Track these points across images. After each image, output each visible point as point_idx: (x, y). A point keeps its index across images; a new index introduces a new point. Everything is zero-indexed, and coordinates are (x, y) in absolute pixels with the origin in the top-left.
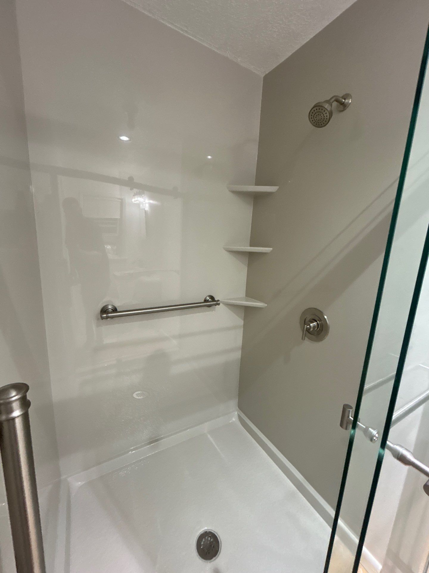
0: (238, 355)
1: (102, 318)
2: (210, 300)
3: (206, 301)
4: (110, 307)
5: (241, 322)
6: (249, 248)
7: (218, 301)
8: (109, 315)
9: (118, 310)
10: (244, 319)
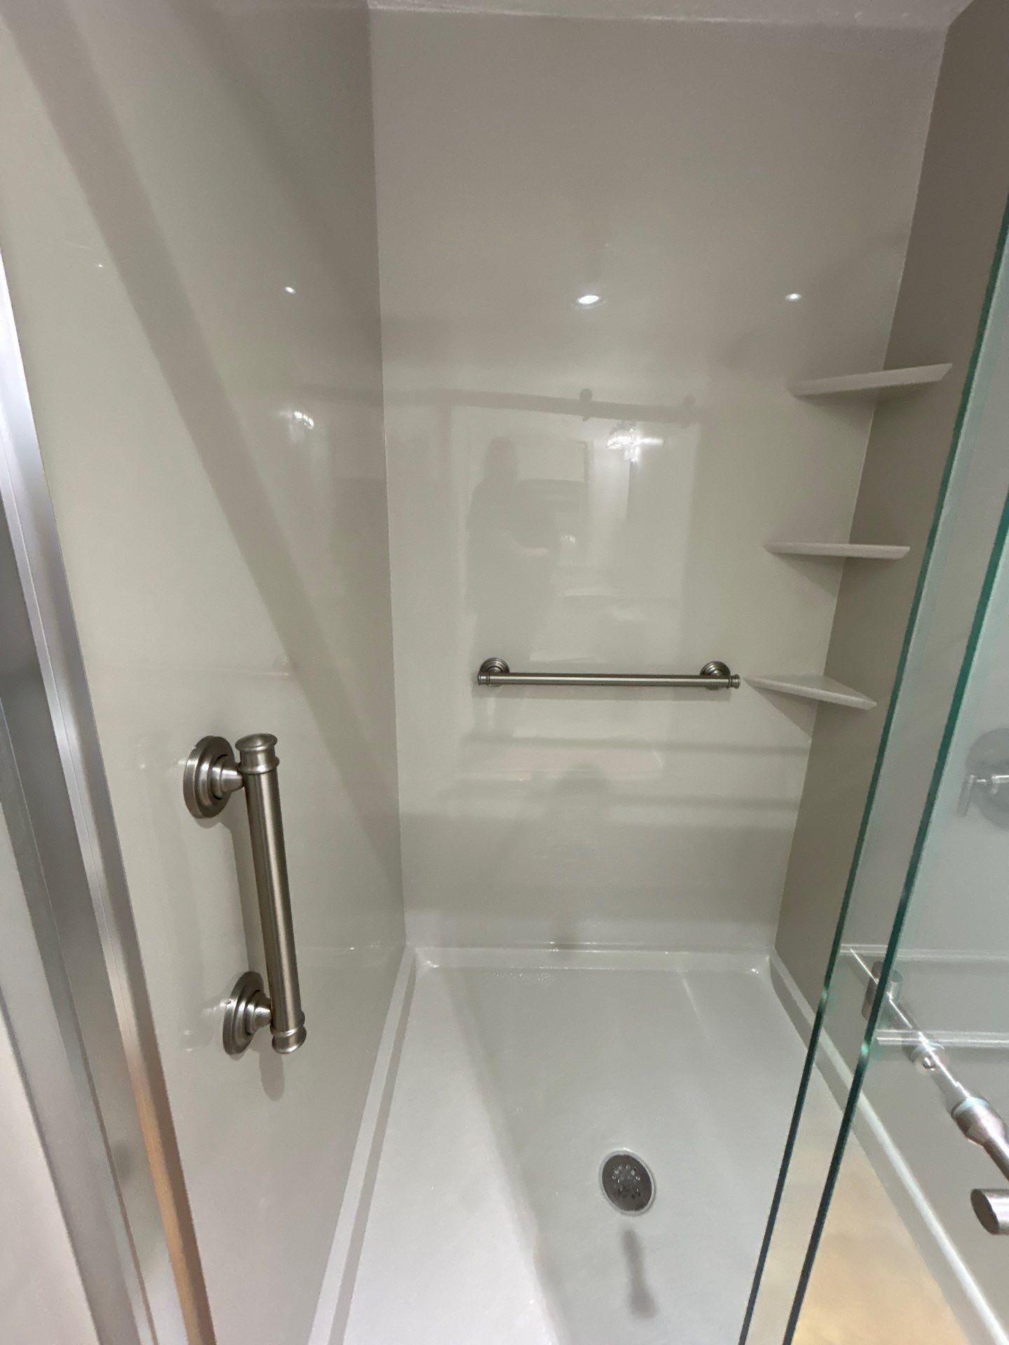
0: (788, 820)
1: (480, 682)
2: (716, 672)
3: (705, 673)
4: (498, 663)
5: (805, 741)
6: (848, 546)
7: (737, 677)
8: (492, 678)
9: (511, 671)
10: (814, 736)
